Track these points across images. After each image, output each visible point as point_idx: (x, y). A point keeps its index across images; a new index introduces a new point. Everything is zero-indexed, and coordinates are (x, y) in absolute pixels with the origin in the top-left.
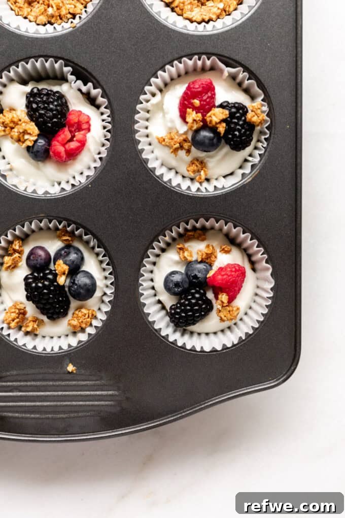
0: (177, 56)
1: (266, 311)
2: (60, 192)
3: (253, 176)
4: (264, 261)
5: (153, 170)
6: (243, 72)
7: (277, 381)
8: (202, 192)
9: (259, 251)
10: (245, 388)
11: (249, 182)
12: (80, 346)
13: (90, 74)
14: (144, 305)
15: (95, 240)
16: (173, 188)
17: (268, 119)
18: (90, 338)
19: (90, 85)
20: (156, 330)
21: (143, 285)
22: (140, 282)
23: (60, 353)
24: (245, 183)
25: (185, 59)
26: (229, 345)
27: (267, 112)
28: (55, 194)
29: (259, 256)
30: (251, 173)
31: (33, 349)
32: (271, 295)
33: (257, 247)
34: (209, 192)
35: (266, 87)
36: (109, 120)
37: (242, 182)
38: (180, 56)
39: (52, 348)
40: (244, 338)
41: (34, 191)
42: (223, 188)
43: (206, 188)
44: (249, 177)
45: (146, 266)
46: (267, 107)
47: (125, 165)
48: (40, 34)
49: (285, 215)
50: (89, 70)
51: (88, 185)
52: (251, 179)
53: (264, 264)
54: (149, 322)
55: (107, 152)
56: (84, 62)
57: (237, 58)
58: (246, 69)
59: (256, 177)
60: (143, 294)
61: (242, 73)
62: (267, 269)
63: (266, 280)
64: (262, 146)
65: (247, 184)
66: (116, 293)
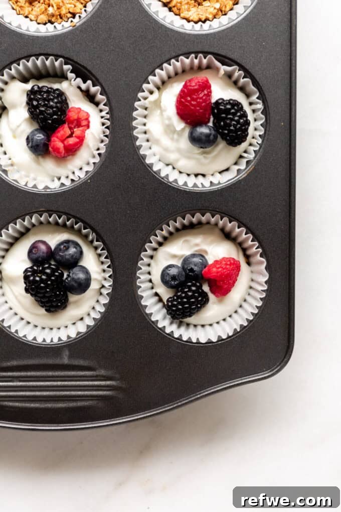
0: (174, 54)
1: (260, 304)
2: (60, 187)
3: (248, 172)
4: (259, 255)
5: (150, 166)
6: (239, 70)
7: (270, 371)
8: (199, 187)
9: (254, 245)
10: (240, 379)
11: (244, 178)
12: (79, 337)
13: (89, 71)
14: (142, 297)
15: (94, 234)
16: (171, 183)
17: (263, 116)
18: (89, 329)
19: (89, 82)
20: (153, 322)
21: (140, 278)
22: (138, 275)
23: (59, 344)
24: (240, 179)
25: (182, 57)
26: (224, 337)
27: (261, 110)
28: (55, 188)
29: (254, 250)
30: (246, 169)
31: (33, 340)
32: (266, 288)
33: (252, 241)
34: (205, 187)
35: (261, 85)
36: (108, 116)
37: (238, 177)
38: (177, 54)
39: (52, 339)
40: (238, 330)
41: (35, 186)
42: (219, 183)
43: (202, 184)
44: (244, 172)
45: (143, 260)
46: (262, 104)
47: (123, 161)
48: (40, 32)
49: (279, 211)
50: (89, 68)
51: (87, 180)
52: (246, 175)
53: (258, 258)
54: (147, 314)
55: (106, 148)
56: (82, 59)
57: (232, 56)
58: (242, 67)
59: (251, 172)
60: (140, 287)
61: (237, 71)
62: (262, 263)
63: (260, 273)
64: (257, 143)
65: (242, 179)
66: (114, 286)
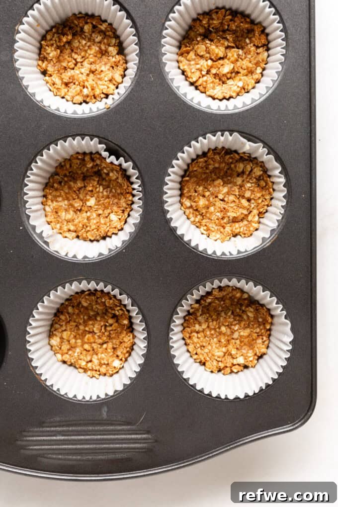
0: (201, 133)
1: (285, 363)
2: (98, 256)
3: (272, 241)
4: (284, 317)
5: (181, 236)
6: (263, 147)
7: (292, 426)
8: (226, 255)
9: (278, 308)
10: (267, 431)
11: (268, 246)
12: (117, 394)
13: (123, 150)
14: (174, 356)
15: (129, 299)
16: (201, 252)
17: (285, 189)
18: (126, 387)
19: (122, 159)
20: (185, 379)
21: (172, 339)
22: (170, 336)
23: (98, 401)
24: (265, 247)
25: (209, 135)
26: (251, 394)
27: (284, 183)
28: (94, 257)
29: (278, 312)
30: (270, 237)
31: (73, 397)
32: (290, 347)
33: (276, 304)
34: (233, 255)
35: (283, 160)
36: (140, 189)
37: (262, 245)
38: (204, 133)
39: (91, 397)
40: (264, 388)
41: (75, 256)
42: (246, 251)
43: (230, 252)
44: (268, 241)
45: (175, 322)
46: (284, 178)
47: (156, 232)
48: (77, 114)
49: (301, 276)
50: (123, 147)
51: (123, 250)
52: (270, 243)
53: (283, 319)
54: (179, 372)
55: (140, 217)
56: (117, 139)
57: (256, 134)
58: (266, 145)
59: (275, 240)
60: (173, 347)
61: (261, 148)
62: (286, 324)
63: (285, 333)
64: (280, 213)
65: (266, 248)
66: (148, 347)
